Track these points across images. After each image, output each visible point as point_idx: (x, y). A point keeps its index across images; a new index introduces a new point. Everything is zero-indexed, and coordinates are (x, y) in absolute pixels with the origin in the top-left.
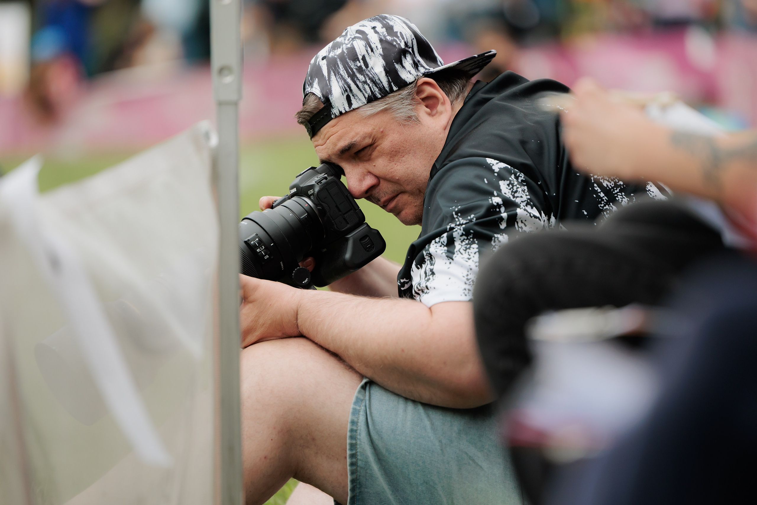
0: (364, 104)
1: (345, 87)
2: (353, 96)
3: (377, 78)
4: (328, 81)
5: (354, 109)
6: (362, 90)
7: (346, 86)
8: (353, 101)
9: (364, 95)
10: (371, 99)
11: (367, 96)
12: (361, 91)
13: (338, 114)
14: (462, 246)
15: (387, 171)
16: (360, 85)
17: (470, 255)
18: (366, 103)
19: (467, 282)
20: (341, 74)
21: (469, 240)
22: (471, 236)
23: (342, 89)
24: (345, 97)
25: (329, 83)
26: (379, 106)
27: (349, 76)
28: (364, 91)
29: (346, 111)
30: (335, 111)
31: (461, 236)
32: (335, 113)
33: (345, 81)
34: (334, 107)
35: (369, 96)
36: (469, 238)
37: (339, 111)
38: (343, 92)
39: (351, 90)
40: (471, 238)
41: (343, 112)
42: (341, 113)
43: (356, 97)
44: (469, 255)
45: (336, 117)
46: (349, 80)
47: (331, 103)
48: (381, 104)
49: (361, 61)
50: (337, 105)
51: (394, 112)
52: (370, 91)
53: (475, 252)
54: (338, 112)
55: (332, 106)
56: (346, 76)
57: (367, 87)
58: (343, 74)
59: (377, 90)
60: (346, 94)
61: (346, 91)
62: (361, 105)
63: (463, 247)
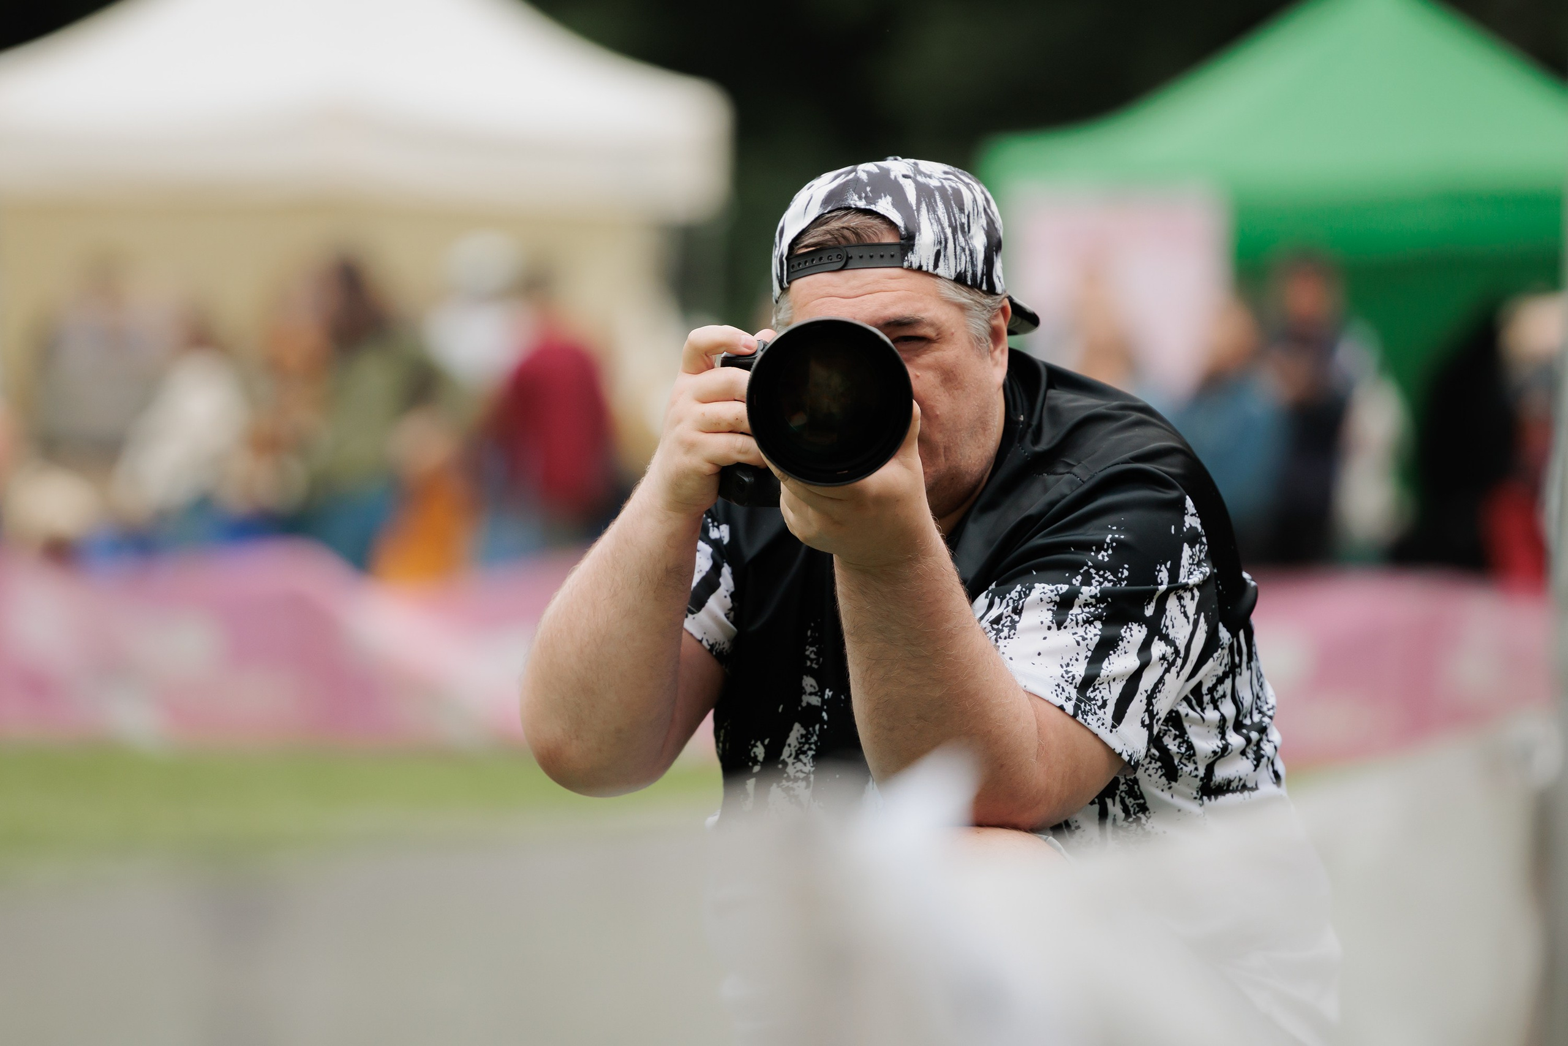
0: (951, 278)
1: (940, 236)
2: (945, 256)
3: (975, 257)
4: (915, 212)
5: (937, 276)
6: (958, 257)
7: (942, 237)
8: (941, 263)
9: (956, 266)
10: (959, 279)
11: (958, 271)
12: (956, 258)
13: (915, 265)
14: (1083, 612)
15: (933, 393)
16: (958, 248)
17: (1086, 634)
18: (953, 279)
19: (1065, 675)
20: (937, 215)
21: (1097, 609)
22: (1102, 606)
23: (936, 237)
24: (935, 251)
25: (918, 217)
26: (963, 296)
27: (950, 225)
28: (958, 261)
29: (928, 270)
30: (914, 259)
31: (1091, 597)
32: (911, 262)
33: (943, 229)
34: (915, 252)
35: (960, 271)
36: (1098, 606)
37: (920, 264)
38: (936, 242)
39: (946, 247)
40: (1100, 608)
41: (924, 268)
42: (920, 267)
43: (946, 261)
44: (1085, 632)
45: (910, 268)
46: (949, 231)
47: (913, 245)
48: (966, 294)
49: (966, 217)
50: (921, 253)
51: (971, 317)
52: (964, 266)
53: (1095, 633)
54: (918, 264)
55: (912, 250)
56: (946, 224)
57: (963, 257)
58: (942, 218)
59: (971, 272)
60: (938, 248)
61: (940, 243)
62: (947, 276)
63: (1084, 614)
